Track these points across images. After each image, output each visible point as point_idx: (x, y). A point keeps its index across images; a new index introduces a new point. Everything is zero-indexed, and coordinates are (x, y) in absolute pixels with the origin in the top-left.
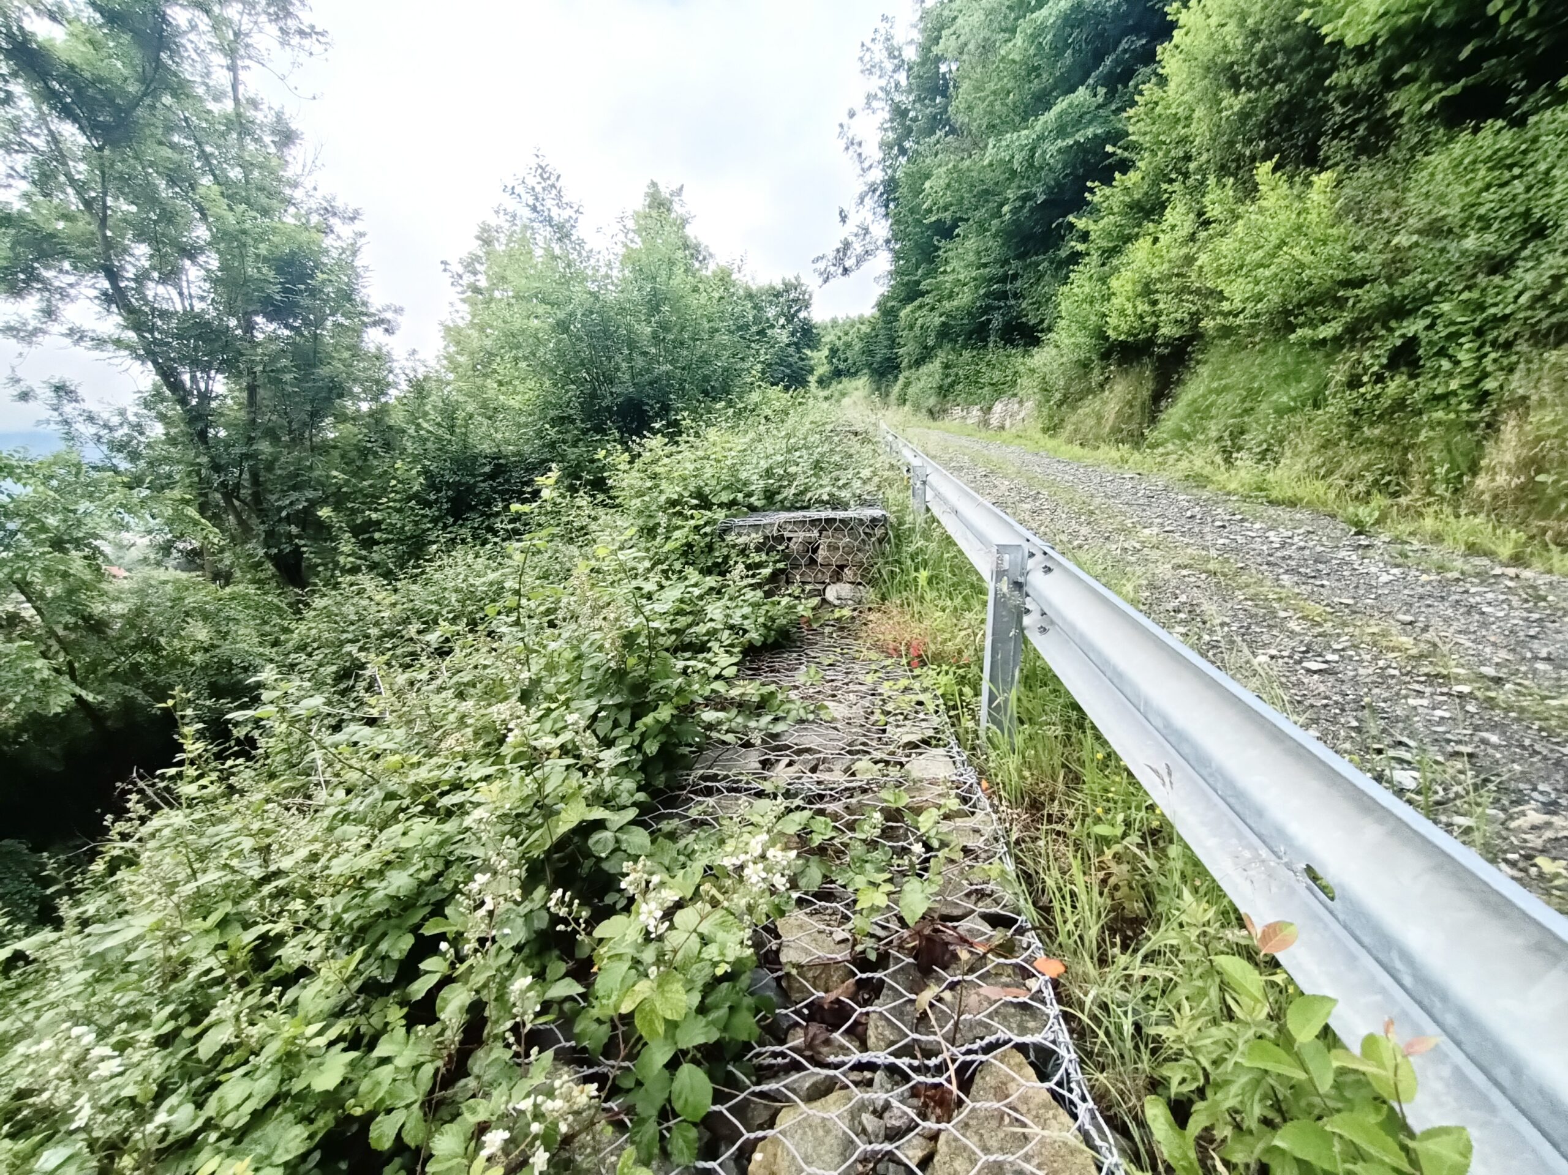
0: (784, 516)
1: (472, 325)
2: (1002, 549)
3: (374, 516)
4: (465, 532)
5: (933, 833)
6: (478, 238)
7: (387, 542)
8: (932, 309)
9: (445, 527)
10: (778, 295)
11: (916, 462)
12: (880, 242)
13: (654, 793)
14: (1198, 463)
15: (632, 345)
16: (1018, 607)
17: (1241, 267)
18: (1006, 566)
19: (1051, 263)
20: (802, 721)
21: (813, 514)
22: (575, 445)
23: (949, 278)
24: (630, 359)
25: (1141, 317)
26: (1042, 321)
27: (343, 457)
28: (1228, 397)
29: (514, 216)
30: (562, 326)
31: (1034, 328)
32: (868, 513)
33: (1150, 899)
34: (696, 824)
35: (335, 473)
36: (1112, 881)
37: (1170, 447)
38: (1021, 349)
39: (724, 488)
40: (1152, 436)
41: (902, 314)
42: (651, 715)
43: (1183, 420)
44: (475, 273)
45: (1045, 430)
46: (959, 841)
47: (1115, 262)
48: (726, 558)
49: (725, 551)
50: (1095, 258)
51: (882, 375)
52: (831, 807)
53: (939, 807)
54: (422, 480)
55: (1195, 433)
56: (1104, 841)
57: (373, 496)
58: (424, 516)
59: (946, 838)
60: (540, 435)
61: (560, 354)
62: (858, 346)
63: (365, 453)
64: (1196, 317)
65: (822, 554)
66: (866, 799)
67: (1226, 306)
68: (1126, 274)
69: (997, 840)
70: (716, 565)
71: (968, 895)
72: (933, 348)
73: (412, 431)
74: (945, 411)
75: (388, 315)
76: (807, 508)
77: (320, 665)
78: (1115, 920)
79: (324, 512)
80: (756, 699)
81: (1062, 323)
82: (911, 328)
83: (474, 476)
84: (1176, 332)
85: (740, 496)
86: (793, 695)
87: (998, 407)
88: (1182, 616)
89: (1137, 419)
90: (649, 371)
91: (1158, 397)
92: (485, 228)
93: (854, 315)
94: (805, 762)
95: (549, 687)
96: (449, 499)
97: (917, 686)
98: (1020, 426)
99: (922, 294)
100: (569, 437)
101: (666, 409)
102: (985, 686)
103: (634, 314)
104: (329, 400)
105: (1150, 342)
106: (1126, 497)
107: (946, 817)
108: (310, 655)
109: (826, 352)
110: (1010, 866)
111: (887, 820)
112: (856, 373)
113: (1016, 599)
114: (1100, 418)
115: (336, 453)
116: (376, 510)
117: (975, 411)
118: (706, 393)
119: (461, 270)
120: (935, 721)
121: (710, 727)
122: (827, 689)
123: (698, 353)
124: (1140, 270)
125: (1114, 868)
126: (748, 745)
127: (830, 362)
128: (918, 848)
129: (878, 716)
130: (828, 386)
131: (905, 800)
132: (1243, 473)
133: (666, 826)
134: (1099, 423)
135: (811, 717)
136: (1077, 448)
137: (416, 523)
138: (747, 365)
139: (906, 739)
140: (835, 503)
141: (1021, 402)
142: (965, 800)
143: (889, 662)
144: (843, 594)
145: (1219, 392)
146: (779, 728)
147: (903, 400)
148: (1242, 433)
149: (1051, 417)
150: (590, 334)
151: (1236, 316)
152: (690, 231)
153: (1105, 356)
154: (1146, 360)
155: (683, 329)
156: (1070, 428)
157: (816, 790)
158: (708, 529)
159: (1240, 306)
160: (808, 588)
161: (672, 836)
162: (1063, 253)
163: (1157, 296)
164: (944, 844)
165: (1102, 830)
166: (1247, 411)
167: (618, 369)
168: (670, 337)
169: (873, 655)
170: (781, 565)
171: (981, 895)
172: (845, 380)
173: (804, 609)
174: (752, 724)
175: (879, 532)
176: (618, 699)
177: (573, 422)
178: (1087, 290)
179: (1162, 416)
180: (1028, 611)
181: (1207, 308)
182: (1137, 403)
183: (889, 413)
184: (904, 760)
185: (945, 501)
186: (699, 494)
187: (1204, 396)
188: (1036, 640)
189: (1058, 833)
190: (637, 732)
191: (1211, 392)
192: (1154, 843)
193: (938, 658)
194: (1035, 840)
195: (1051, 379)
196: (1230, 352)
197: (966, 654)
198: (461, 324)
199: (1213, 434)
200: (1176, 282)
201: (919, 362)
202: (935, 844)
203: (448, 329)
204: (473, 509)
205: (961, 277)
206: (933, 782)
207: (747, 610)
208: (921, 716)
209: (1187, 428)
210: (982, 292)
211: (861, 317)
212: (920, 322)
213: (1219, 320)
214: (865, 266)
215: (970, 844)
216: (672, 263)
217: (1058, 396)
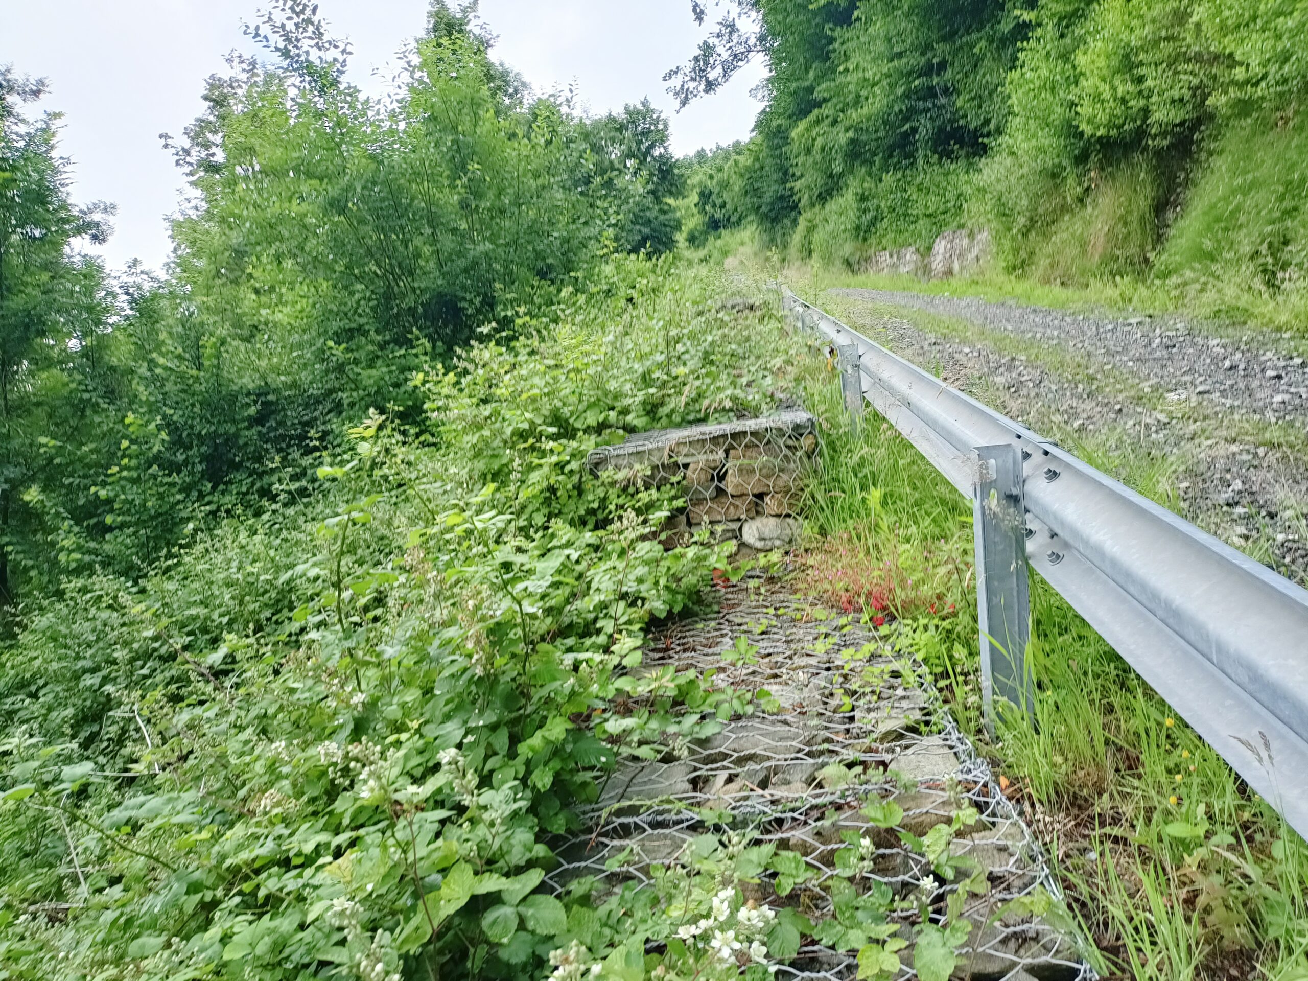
0: (676, 435)
1: (209, 215)
2: (984, 452)
3: (103, 493)
4: (228, 500)
5: (943, 858)
6: (206, 98)
7: (122, 526)
8: (835, 122)
9: (201, 495)
10: (621, 128)
11: (841, 340)
12: (752, 41)
13: (553, 842)
14: (1230, 291)
15: (433, 221)
16: (1015, 529)
17: (1254, 18)
18: (993, 475)
19: (991, 41)
20: (737, 717)
21: (712, 428)
22: (371, 366)
23: (853, 78)
24: (433, 240)
25: (1124, 101)
26: (987, 122)
27: (50, 416)
28: (1259, 196)
29: (253, 64)
30: (337, 205)
31: (976, 134)
32: (787, 418)
33: (1255, 920)
34: (614, 879)
35: (43, 440)
36: (1201, 901)
37: (1188, 274)
38: (962, 163)
39: (589, 407)
40: (1160, 260)
41: (794, 134)
42: (539, 734)
43: (1200, 234)
44: (207, 145)
45: (1011, 269)
46: (980, 867)
47: (1078, 31)
48: (604, 500)
49: (601, 492)
50: (1050, 29)
51: (775, 220)
52: (798, 835)
53: (949, 821)
54: (164, 435)
55: (1219, 249)
56: (1183, 845)
57: (97, 464)
58: (172, 485)
59: (962, 865)
60: (321, 356)
61: (337, 244)
62: (738, 185)
63: (81, 408)
64: (1200, 93)
65: (731, 484)
66: (843, 818)
67: (1239, 73)
68: (1097, 45)
69: (1033, 859)
70: (592, 512)
71: (1005, 941)
72: (841, 175)
73: (143, 370)
74: (867, 259)
75: (97, 217)
76: (703, 420)
77: (50, 709)
78: (1212, 955)
79: (32, 495)
80: (672, 693)
81: (1016, 122)
82: (808, 151)
83: (234, 421)
84: (1177, 115)
85: (613, 414)
86: (720, 680)
87: (940, 246)
88: (1239, 510)
89: (1136, 239)
90: (461, 254)
91: (1161, 207)
92: (215, 84)
93: (726, 142)
94: (751, 775)
95: (392, 711)
96: (204, 458)
97: (887, 651)
98: (974, 268)
99: (818, 104)
100: (362, 355)
101: (490, 303)
102: (984, 640)
103: (432, 178)
104: (25, 339)
105: (1141, 133)
106: (1135, 351)
107: (959, 834)
108: (34, 696)
109: (694, 198)
110: (1058, 895)
111: (878, 846)
112: (738, 223)
113: (1011, 517)
114: (1083, 245)
115: (40, 412)
116: (104, 484)
117: (910, 256)
118: (542, 274)
119: (187, 143)
120: (921, 698)
121: (614, 740)
122: (764, 666)
123: (525, 223)
124: (1114, 38)
125: (1202, 882)
126: (668, 759)
127: (703, 211)
128: (928, 883)
129: (840, 699)
130: (703, 244)
131: (897, 817)
132: (1295, 298)
133: (577, 887)
134: (1084, 252)
135: (750, 709)
136: (1057, 290)
137: (161, 497)
138: (593, 231)
139: (883, 728)
140: (741, 410)
141: (971, 235)
142: (981, 807)
143: (843, 621)
144: (767, 533)
145: (1245, 190)
146: (709, 729)
147: (808, 252)
148: (1286, 243)
149: (1016, 251)
150: (377, 213)
151: (1257, 84)
152: (493, 56)
153: (1081, 159)
154: (1137, 157)
155: (500, 193)
156: (1043, 263)
157: (773, 813)
158: (574, 465)
159: (1260, 71)
160: (719, 528)
161: (586, 901)
162: (1005, 27)
163: (1143, 71)
164: (961, 874)
165: (1176, 829)
166: (1289, 213)
167: (417, 255)
168: (485, 204)
169: (820, 612)
170: (679, 503)
171: (1022, 940)
172: (725, 233)
173: (717, 559)
174: (672, 729)
175: (806, 442)
176: (491, 717)
177: (365, 333)
178: (1045, 72)
179: (1172, 232)
180: (1030, 533)
181: (1214, 78)
182: (1134, 218)
183: (791, 273)
184: (887, 757)
185: (891, 391)
186: (556, 419)
187: (1225, 199)
188: (1045, 570)
189: (1116, 840)
190: (520, 760)
191: (1234, 192)
192: (1250, 839)
193: (910, 609)
194: (1083, 851)
195: (1010, 199)
196: (1254, 134)
197: (949, 599)
198: (193, 214)
199: (1247, 249)
200: (1167, 48)
201: (824, 197)
202: (950, 874)
203: (177, 226)
204: (237, 467)
205: (869, 74)
206: (932, 785)
207: (641, 571)
208: (900, 692)
209: (1208, 245)
210: (900, 91)
211: (737, 144)
212: (819, 143)
213: (1233, 92)
214: (736, 75)
215: (997, 870)
216: (475, 104)
217: (1022, 220)
